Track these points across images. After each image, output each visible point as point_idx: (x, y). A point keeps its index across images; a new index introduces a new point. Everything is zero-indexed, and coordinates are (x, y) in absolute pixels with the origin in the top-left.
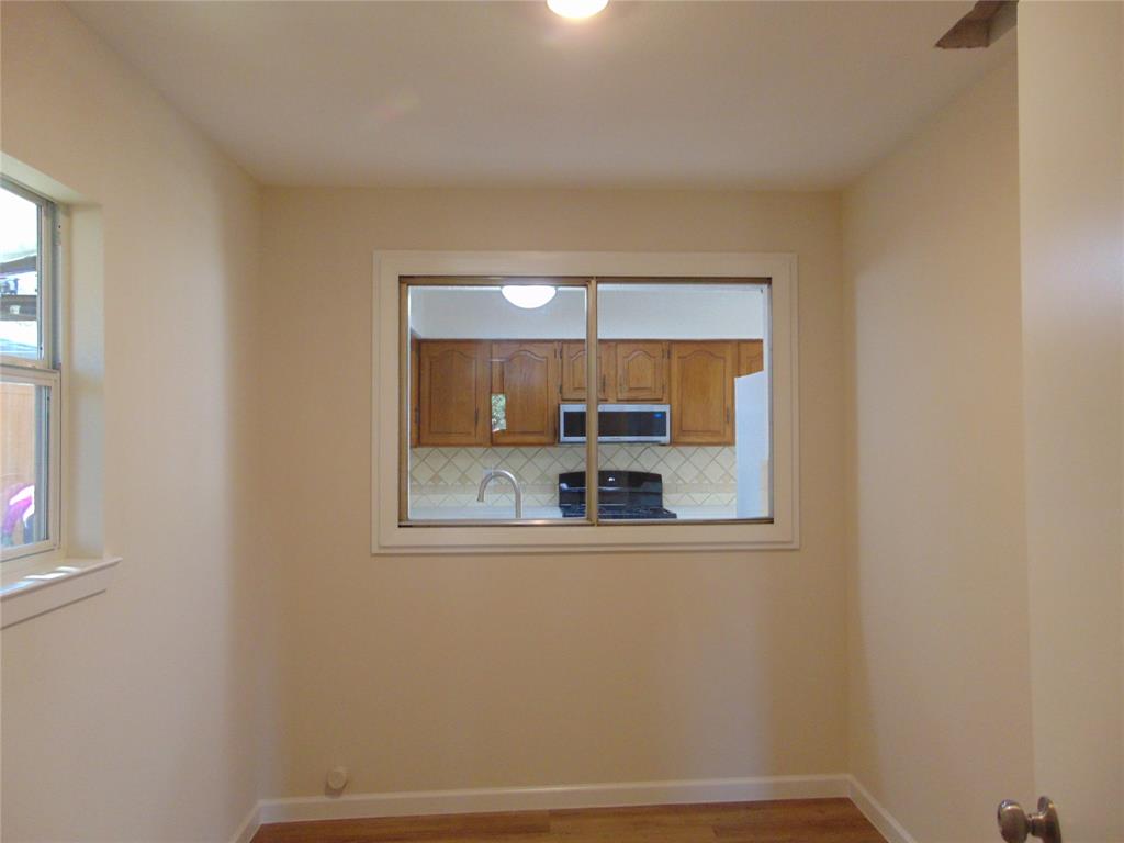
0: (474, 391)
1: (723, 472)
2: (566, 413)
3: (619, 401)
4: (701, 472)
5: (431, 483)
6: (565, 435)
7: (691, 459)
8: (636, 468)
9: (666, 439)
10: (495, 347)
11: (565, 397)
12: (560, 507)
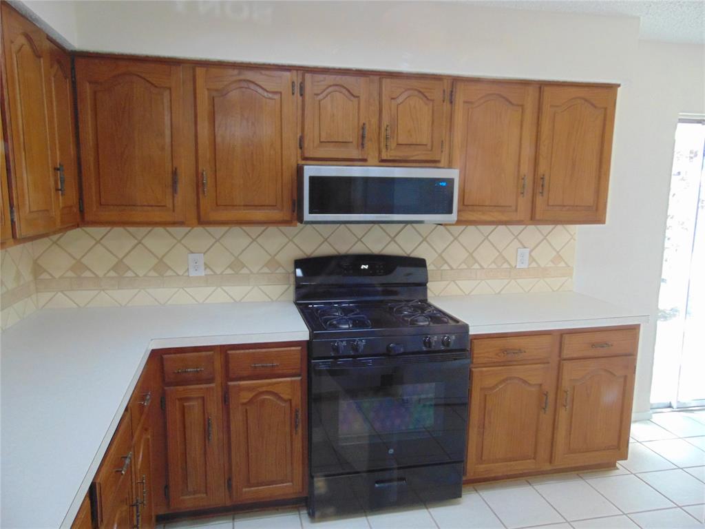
0: (168, 140)
1: (498, 254)
2: (312, 179)
3: (384, 162)
4: (471, 254)
5: (112, 274)
6: (311, 212)
7: (459, 238)
8: (393, 250)
9: (453, 217)
10: (200, 71)
11: (307, 155)
12: (297, 304)
